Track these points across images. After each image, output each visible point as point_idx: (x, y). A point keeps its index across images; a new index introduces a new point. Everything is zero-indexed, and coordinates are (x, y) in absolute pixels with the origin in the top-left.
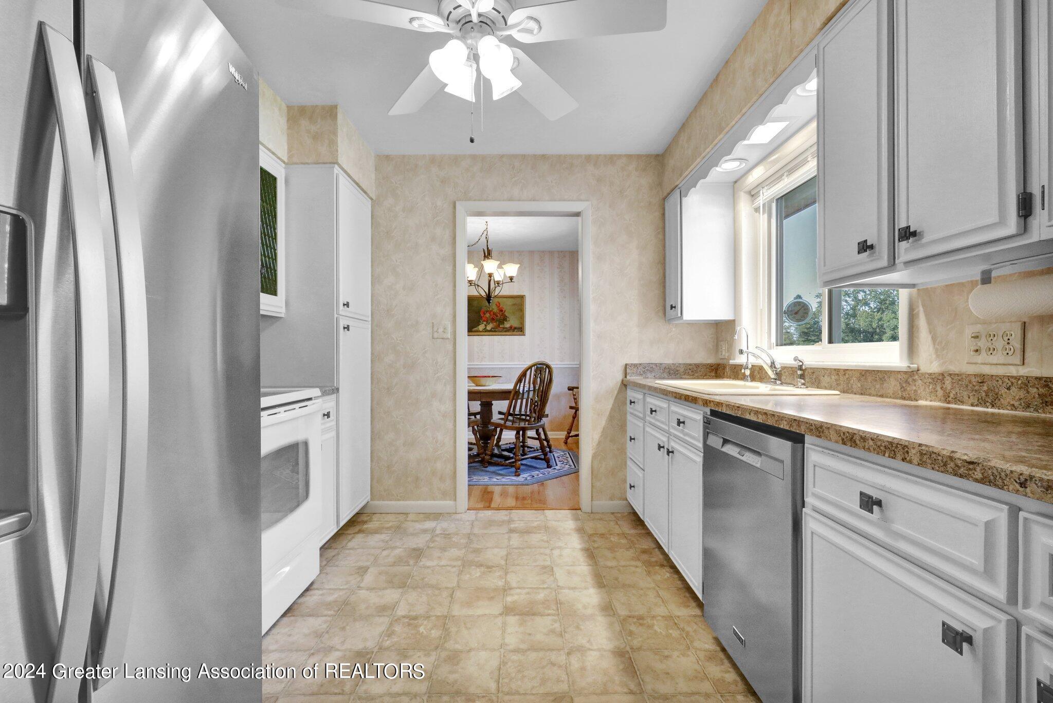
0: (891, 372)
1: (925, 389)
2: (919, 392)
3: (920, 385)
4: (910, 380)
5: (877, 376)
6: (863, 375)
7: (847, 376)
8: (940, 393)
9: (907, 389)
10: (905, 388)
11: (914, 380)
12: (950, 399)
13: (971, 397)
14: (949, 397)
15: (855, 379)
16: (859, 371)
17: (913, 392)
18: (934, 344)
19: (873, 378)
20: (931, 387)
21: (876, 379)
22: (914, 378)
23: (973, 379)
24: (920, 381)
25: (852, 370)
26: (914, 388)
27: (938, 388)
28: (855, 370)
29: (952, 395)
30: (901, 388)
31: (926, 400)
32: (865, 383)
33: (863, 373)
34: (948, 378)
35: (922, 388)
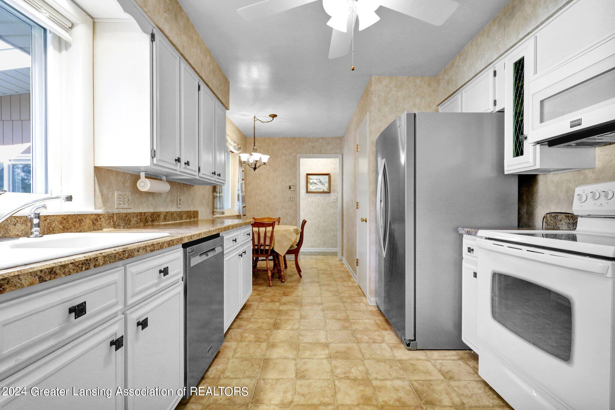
0: (87, 215)
1: (106, 222)
2: (103, 224)
3: (103, 221)
4: (98, 218)
5: (77, 219)
6: (65, 219)
7: (48, 221)
8: (112, 223)
9: (96, 224)
10: (96, 223)
11: (100, 218)
12: (116, 225)
13: (123, 223)
14: (115, 224)
15: (57, 223)
16: (62, 216)
17: (99, 225)
18: (102, 199)
19: (74, 220)
20: (108, 221)
21: (76, 220)
22: (100, 217)
23: (124, 215)
24: (103, 219)
25: (54, 216)
26: (100, 223)
27: (111, 221)
28: (57, 216)
29: (116, 224)
30: (93, 224)
31: (106, 228)
32: (67, 225)
33: (65, 217)
34: (115, 215)
35: (104, 222)
